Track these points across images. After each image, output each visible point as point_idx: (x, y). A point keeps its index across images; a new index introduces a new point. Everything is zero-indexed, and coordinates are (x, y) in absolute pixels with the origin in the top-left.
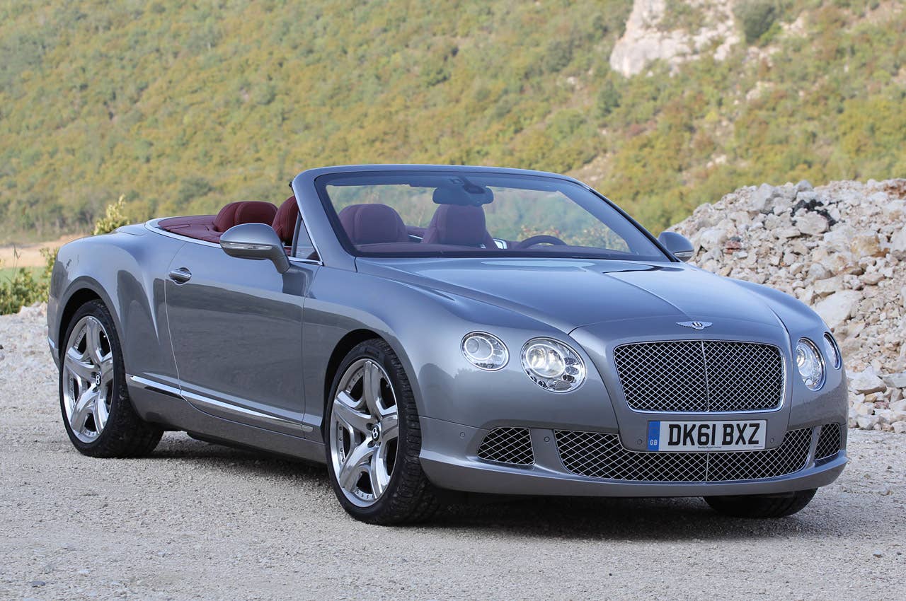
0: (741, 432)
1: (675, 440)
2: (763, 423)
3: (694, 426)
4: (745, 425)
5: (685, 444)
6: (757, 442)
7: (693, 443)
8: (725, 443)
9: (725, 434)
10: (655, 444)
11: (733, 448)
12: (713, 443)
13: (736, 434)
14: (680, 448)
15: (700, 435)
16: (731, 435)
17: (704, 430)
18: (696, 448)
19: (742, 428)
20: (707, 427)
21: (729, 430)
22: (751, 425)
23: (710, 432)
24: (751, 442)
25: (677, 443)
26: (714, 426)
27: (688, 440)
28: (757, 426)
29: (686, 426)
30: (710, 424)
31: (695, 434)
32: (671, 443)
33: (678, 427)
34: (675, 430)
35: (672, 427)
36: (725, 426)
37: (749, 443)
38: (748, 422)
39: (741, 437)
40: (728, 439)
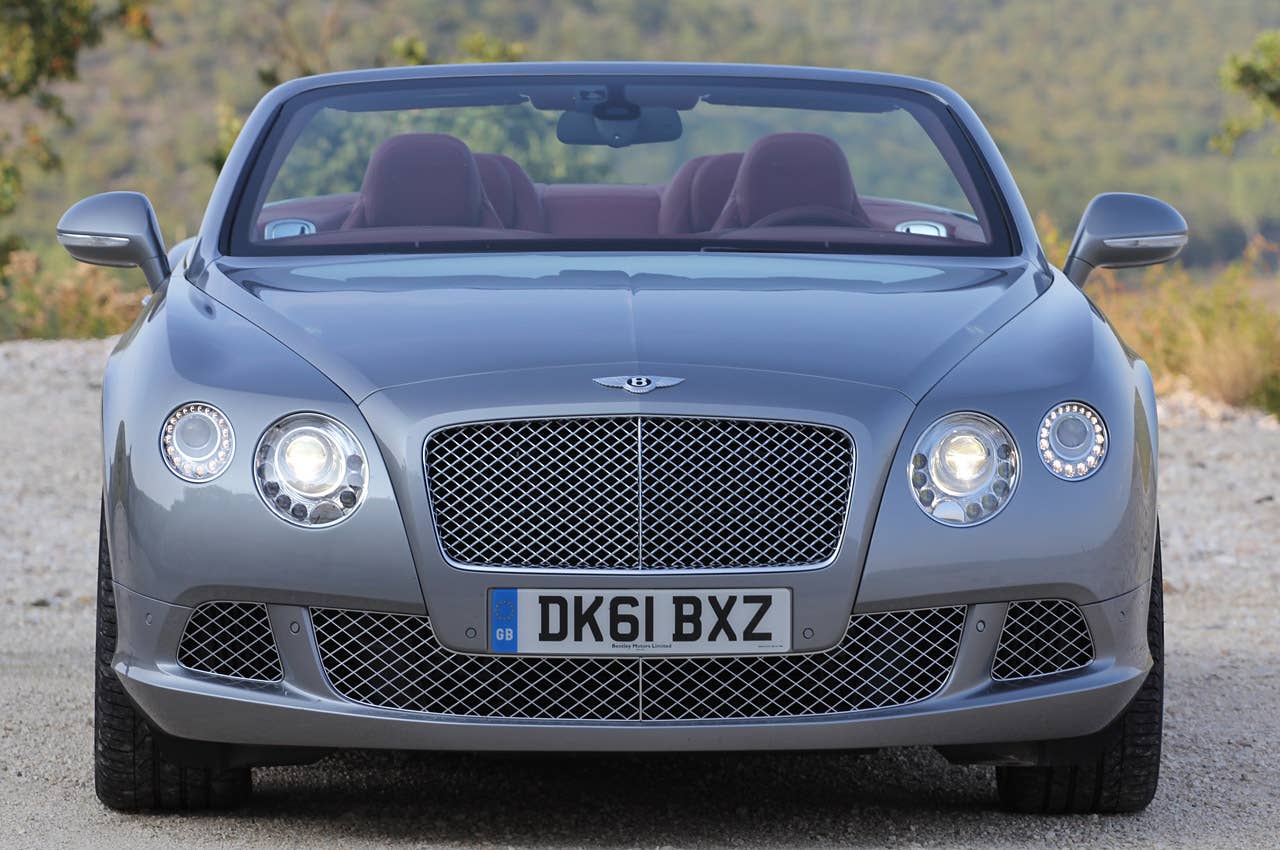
0: (723, 613)
1: (554, 627)
2: (781, 598)
3: (599, 601)
4: (732, 600)
5: (578, 637)
6: (767, 637)
7: (598, 637)
8: (679, 636)
9: (680, 619)
10: (509, 636)
11: (702, 647)
12: (649, 637)
13: (709, 619)
14: (568, 647)
15: (615, 619)
16: (695, 619)
17: (624, 609)
18: (608, 648)
19: (722, 605)
20: (633, 602)
21: (688, 609)
22: (748, 600)
23: (639, 613)
24: (749, 635)
25: (561, 636)
26: (649, 601)
27: (587, 630)
28: (766, 601)
29: (578, 600)
30: (640, 595)
31: (602, 617)
32: (545, 636)
33: (562, 602)
34: (554, 610)
35: (545, 602)
36: (679, 602)
37: (745, 639)
38: (740, 594)
39: (723, 625)
40: (688, 628)
